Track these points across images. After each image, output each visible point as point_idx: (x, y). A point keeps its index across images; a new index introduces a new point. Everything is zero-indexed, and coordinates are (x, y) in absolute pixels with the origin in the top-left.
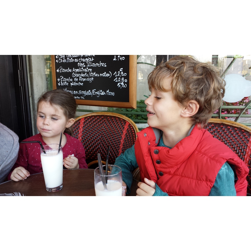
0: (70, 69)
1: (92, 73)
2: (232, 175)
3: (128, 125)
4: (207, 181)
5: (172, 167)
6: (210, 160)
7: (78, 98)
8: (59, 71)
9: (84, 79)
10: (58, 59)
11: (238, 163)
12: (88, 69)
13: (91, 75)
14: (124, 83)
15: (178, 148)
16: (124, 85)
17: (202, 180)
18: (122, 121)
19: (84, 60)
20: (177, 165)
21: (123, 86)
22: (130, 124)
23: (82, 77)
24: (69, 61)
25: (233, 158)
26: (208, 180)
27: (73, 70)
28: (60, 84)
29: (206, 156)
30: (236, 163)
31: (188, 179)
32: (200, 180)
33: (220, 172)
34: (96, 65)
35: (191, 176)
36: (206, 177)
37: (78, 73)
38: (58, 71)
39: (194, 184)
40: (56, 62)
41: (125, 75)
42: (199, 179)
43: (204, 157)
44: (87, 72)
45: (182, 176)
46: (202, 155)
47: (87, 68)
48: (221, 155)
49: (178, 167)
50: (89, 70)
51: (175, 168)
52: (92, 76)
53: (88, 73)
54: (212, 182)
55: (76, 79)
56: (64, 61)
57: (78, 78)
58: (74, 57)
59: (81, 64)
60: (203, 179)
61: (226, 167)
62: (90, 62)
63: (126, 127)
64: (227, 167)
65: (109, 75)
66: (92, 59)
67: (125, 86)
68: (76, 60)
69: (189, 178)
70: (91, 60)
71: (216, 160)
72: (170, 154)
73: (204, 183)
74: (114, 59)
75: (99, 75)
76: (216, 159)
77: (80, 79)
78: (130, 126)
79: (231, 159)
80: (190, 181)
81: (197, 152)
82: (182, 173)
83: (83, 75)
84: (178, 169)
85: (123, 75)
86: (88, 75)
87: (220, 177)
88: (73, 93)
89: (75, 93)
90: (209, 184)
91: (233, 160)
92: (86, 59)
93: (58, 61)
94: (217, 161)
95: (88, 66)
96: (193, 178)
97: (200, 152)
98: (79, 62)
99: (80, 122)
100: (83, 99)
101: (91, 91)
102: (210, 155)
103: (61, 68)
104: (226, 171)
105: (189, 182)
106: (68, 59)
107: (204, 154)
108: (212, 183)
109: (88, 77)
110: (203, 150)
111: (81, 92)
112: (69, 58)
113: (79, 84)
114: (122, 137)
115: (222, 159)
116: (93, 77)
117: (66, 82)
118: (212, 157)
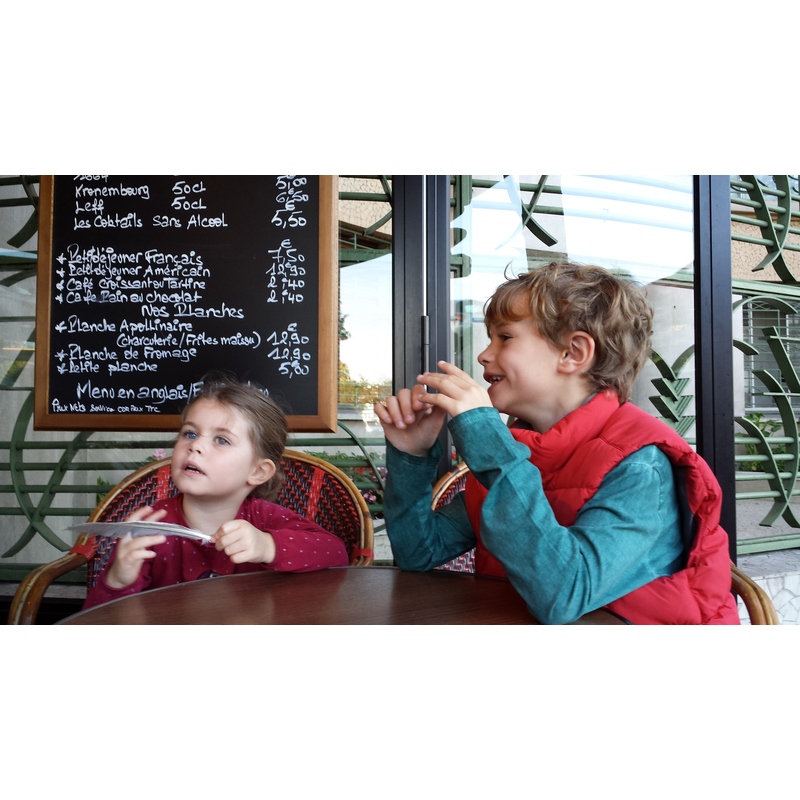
0: (108, 323)
1: (194, 336)
7: (134, 409)
8: (65, 328)
9: (164, 354)
10: (65, 292)
12: (180, 322)
13: (188, 341)
14: (302, 362)
15: (560, 431)
16: (301, 366)
19: (164, 298)
21: (298, 370)
23: (156, 347)
24: (108, 299)
27: (122, 327)
28: (68, 367)
34: (208, 312)
37: (138, 334)
38: (60, 328)
40: (55, 303)
41: (305, 340)
44: (173, 333)
47: (176, 321)
50: (180, 326)
52: (191, 343)
53: (177, 335)
56: (86, 299)
57: (140, 349)
58: (127, 287)
59: (154, 310)
62: (187, 304)
65: (251, 341)
66: (196, 297)
67: (305, 371)
68: (135, 298)
70: (190, 297)
74: (271, 300)
75: (220, 341)
77: (146, 353)
78: (330, 480)
83: (158, 341)
85: (299, 342)
86: (178, 342)
88: (117, 394)
89: (126, 394)
92: (172, 296)
93: (64, 298)
95: (180, 315)
98: (148, 305)
100: (154, 412)
101: (187, 387)
103: (73, 320)
106: (103, 292)
109: (177, 347)
111: (145, 392)
112: (110, 289)
113: (142, 368)
116: (196, 346)
117: (90, 364)
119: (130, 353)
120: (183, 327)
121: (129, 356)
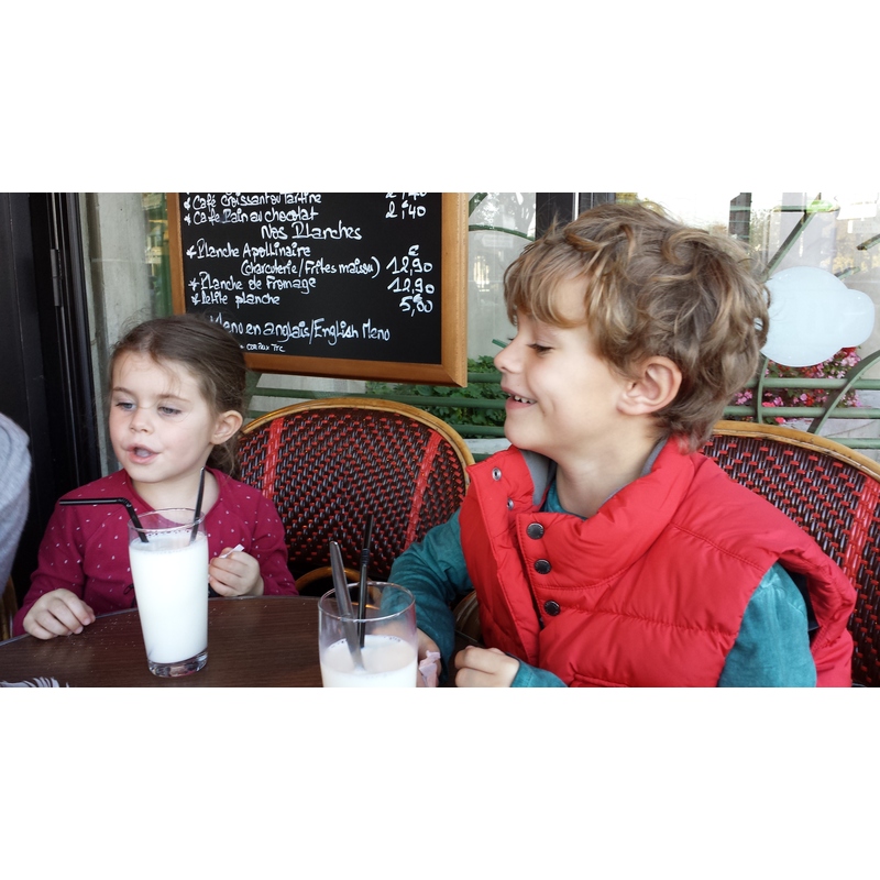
0: (232, 248)
1: (312, 263)
2: (797, 607)
3: (437, 442)
4: (713, 629)
5: (590, 584)
6: (721, 556)
7: (262, 347)
8: (195, 253)
9: (284, 284)
10: (192, 212)
11: (818, 568)
12: (299, 246)
13: (307, 269)
14: (425, 296)
15: (611, 517)
16: (425, 303)
17: (695, 626)
18: (415, 429)
19: (282, 217)
20: (606, 576)
21: (420, 306)
22: (443, 441)
23: (277, 276)
24: (229, 219)
25: (802, 549)
26: (716, 627)
27: (245, 252)
28: (200, 298)
29: (706, 545)
30: (810, 566)
31: (647, 624)
32: (689, 627)
33: (758, 597)
34: (325, 232)
35: (657, 613)
36: (710, 616)
37: (260, 260)
38: (190, 253)
40: (184, 223)
41: (428, 268)
42: (683, 622)
43: (701, 546)
44: (292, 258)
45: (624, 614)
46: (694, 541)
47: (295, 244)
48: (760, 538)
49: (612, 583)
50: (299, 250)
51: (602, 588)
52: (310, 271)
53: (296, 261)
54: (730, 633)
55: (254, 284)
56: (211, 219)
57: (262, 277)
58: (247, 204)
59: (273, 231)
60: (698, 624)
61: (776, 578)
62: (304, 222)
63: (431, 450)
64: (778, 579)
65: (370, 269)
66: (313, 214)
67: (428, 308)
68: (255, 217)
69: (649, 619)
70: (307, 215)
71: (741, 555)
72: (583, 536)
73: (703, 636)
74: (390, 215)
75: (337, 268)
76: (742, 552)
77: (268, 283)
78: (446, 448)
79: (792, 552)
80: (654, 630)
81: (674, 531)
82: (626, 604)
83: (278, 269)
84: (611, 590)
85: (421, 271)
86: (298, 270)
87: (755, 613)
88: (245, 330)
89: (252, 331)
90: (719, 638)
91: (800, 555)
92: (289, 213)
93: (192, 219)
94: (745, 561)
95: (298, 237)
96: (665, 620)
97: (685, 529)
98: (267, 224)
99: (268, 433)
100: (279, 352)
101: (308, 325)
102: (719, 538)
103: (201, 244)
104: (776, 594)
105: (649, 632)
106: (225, 211)
107: (701, 536)
108: (729, 638)
109: (296, 276)
110: (697, 524)
111: (271, 328)
112: (230, 207)
113: (266, 300)
114: (416, 484)
115: (764, 553)
116: (314, 276)
117: (219, 294)
118: (728, 546)
119: (254, 282)
120: (302, 252)
121: (253, 286)
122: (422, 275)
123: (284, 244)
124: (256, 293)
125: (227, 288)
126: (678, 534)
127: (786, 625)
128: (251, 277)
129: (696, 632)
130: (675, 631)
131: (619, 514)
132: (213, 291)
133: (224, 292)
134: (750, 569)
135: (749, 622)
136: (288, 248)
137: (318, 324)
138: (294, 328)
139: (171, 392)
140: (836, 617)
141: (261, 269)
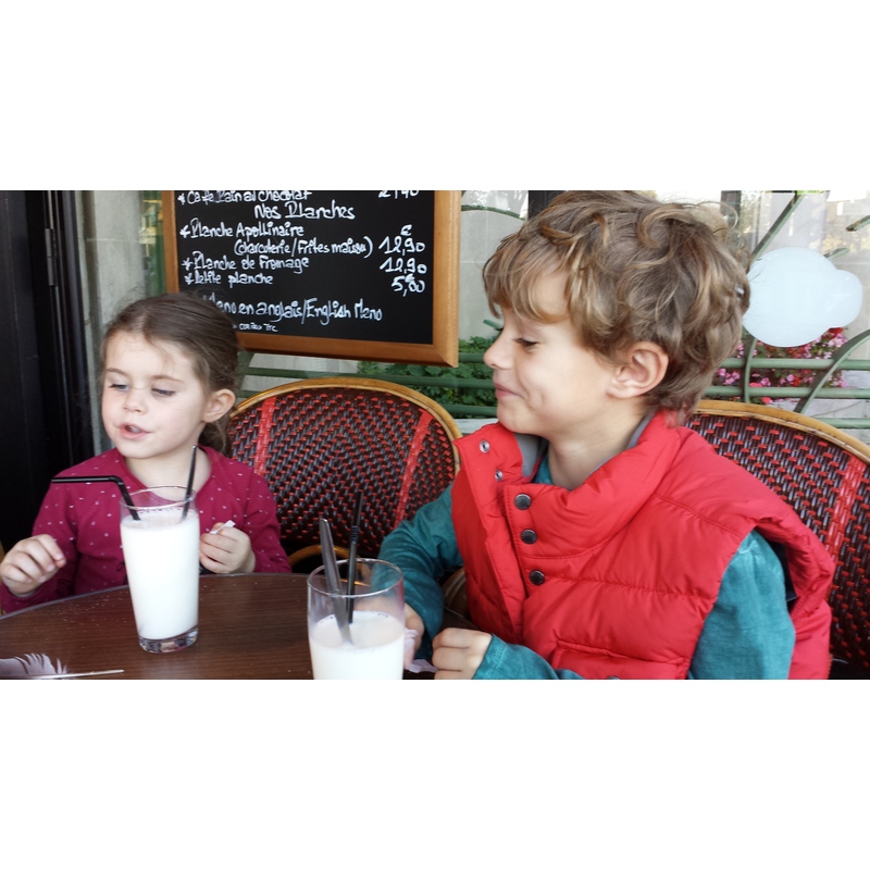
0: (226, 227)
1: (305, 242)
3: (428, 421)
4: (692, 593)
5: (574, 553)
6: (700, 523)
7: (255, 327)
8: (189, 233)
9: (277, 264)
11: (796, 537)
12: (292, 226)
13: (300, 249)
14: (417, 276)
15: (596, 487)
16: (417, 283)
17: (675, 590)
18: (406, 409)
19: (275, 196)
20: (590, 544)
21: (412, 286)
22: (434, 421)
23: (271, 256)
24: (223, 198)
25: (781, 518)
26: (695, 591)
27: (239, 231)
28: (193, 277)
29: (687, 512)
30: (788, 536)
31: (629, 590)
32: (670, 592)
33: (735, 562)
34: (318, 212)
35: (638, 579)
36: (689, 582)
37: (254, 240)
38: (184, 233)
39: (647, 607)
40: (177, 203)
41: (421, 248)
42: (663, 588)
43: (682, 514)
44: (285, 238)
45: (608, 582)
46: (675, 509)
47: (288, 224)
48: (738, 505)
49: (595, 552)
50: (292, 229)
51: (587, 556)
52: (302, 251)
53: (289, 240)
54: (708, 597)
55: (248, 263)
56: (204, 199)
57: (255, 257)
59: (267, 210)
60: (678, 589)
61: (754, 544)
62: (298, 202)
63: (422, 429)
64: (757, 546)
65: (362, 248)
66: (306, 193)
67: (420, 288)
68: (249, 196)
69: (631, 586)
70: (300, 195)
71: (720, 521)
72: (569, 507)
73: (682, 602)
75: (330, 247)
76: (721, 519)
77: (262, 263)
78: (436, 428)
79: (770, 519)
80: (635, 597)
81: (657, 500)
82: (608, 571)
83: (271, 248)
84: (595, 559)
85: (413, 251)
86: (291, 249)
88: (238, 310)
89: (245, 310)
90: (698, 602)
91: (778, 524)
93: (186, 199)
94: (724, 527)
95: (291, 216)
96: (646, 586)
97: (667, 499)
98: (260, 204)
99: (260, 412)
100: (271, 332)
101: (301, 305)
102: (699, 506)
103: (195, 223)
104: (755, 560)
105: (630, 597)
107: (683, 505)
108: (707, 602)
109: (289, 256)
110: (678, 494)
111: (264, 308)
113: (259, 279)
114: (406, 463)
115: (742, 520)
116: (307, 255)
117: (212, 273)
118: (708, 514)
120: (295, 231)
121: (246, 266)
122: (414, 255)
123: (277, 223)
124: (250, 272)
125: (220, 268)
126: (660, 503)
127: (765, 590)
128: (244, 257)
129: (676, 596)
130: (656, 596)
131: (605, 485)
132: (205, 271)
133: (217, 271)
134: (728, 535)
135: (727, 585)
136: (281, 227)
137: (311, 304)
138: (287, 308)
139: (164, 373)
140: (814, 588)
141: (255, 249)
